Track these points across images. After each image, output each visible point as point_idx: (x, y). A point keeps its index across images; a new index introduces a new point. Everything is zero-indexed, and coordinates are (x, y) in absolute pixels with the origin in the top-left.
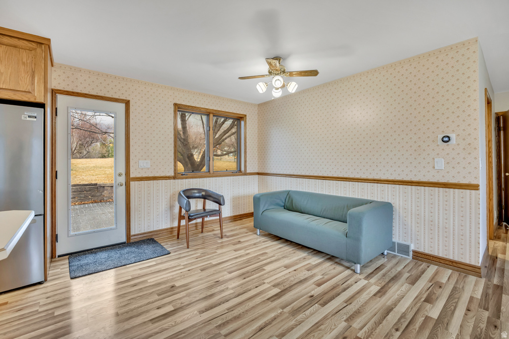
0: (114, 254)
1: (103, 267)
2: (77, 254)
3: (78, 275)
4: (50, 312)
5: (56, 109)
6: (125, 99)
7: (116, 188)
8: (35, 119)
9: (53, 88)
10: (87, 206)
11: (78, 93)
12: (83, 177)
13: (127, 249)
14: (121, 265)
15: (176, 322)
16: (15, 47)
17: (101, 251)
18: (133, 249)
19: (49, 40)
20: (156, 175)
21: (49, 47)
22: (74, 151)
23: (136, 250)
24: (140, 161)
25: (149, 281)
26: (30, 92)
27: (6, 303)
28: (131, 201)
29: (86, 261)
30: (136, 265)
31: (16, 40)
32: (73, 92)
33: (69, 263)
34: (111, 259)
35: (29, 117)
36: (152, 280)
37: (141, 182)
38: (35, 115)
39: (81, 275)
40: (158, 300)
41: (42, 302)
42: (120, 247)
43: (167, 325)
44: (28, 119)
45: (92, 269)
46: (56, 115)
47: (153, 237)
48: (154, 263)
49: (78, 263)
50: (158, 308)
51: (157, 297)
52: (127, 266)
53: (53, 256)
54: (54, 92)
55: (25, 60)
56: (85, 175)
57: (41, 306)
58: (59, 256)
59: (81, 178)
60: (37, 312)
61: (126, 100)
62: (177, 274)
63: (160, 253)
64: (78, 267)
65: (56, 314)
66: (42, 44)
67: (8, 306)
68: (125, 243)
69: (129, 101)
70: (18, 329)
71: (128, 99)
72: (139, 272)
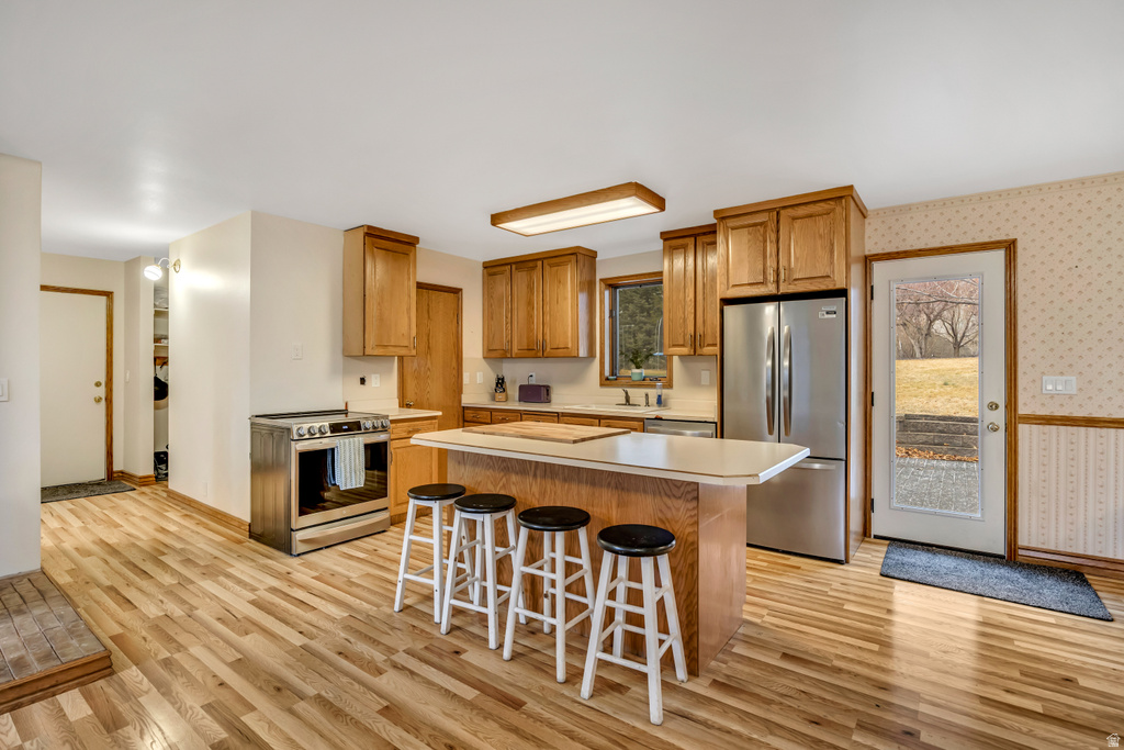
0: (970, 569)
1: (937, 581)
2: (903, 544)
3: (892, 574)
4: (840, 601)
5: (872, 287)
6: (1005, 238)
7: (983, 435)
8: (834, 316)
9: (867, 253)
10: (964, 465)
11: (905, 252)
12: (966, 401)
13: (1002, 571)
14: (973, 590)
15: (1031, 731)
16: (810, 216)
17: (947, 555)
18: (1015, 575)
19: (851, 187)
20: (1095, 415)
21: (853, 198)
22: (962, 339)
23: (1021, 580)
24: (1045, 378)
25: (1016, 643)
26: (828, 276)
27: (799, 568)
28: (1020, 468)
29: (913, 560)
30: (1004, 606)
31: (812, 206)
32: (897, 253)
33: (887, 552)
34: (959, 574)
35: (827, 313)
36: (1023, 644)
37: (1048, 427)
38: (834, 309)
39: (896, 575)
40: (1016, 681)
41: (836, 585)
42: (988, 562)
43: (1009, 722)
44: (827, 316)
45: (918, 575)
46: (872, 298)
47: (1084, 570)
48: (1052, 621)
49: (900, 558)
50: (1007, 691)
51: (1017, 675)
52: (986, 599)
53: (866, 531)
54: (868, 261)
55: (821, 231)
56: (970, 397)
57: (831, 589)
58: (876, 537)
59: (961, 402)
60: (825, 594)
61: (1006, 241)
62: (1098, 666)
63: (1082, 608)
64: (897, 564)
65: (845, 607)
66: (841, 198)
67: (800, 571)
68: (1002, 557)
69: (1014, 242)
70: (802, 600)
71: (1012, 237)
72: (1006, 620)
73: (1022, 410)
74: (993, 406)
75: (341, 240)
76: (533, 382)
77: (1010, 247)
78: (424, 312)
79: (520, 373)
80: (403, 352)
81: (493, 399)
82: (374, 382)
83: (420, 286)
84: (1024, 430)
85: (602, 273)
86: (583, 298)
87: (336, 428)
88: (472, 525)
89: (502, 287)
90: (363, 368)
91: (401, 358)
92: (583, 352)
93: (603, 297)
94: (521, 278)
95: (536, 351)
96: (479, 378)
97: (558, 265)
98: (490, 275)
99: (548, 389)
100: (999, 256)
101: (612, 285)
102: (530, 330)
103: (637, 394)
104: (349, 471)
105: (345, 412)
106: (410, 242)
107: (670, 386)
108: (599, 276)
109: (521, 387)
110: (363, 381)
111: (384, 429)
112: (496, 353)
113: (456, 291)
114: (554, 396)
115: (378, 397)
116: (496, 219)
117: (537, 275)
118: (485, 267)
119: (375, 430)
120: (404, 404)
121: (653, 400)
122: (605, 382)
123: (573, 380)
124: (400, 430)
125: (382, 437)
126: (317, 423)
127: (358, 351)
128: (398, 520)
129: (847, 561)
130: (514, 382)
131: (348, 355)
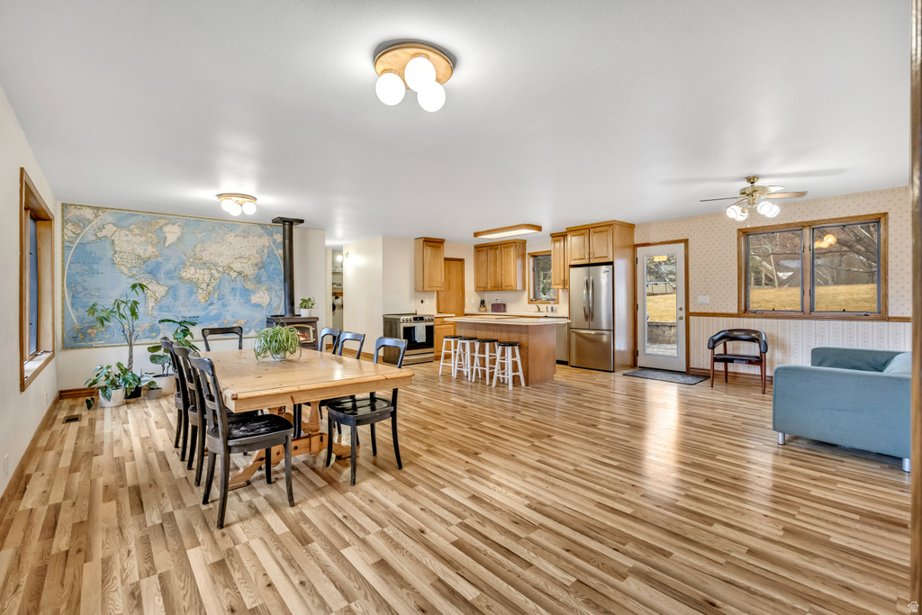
73: (691, 311)
74: (681, 309)
75: (413, 242)
76: (498, 302)
77: (686, 241)
78: (448, 271)
79: (491, 298)
80: (439, 289)
81: (480, 311)
82: (426, 301)
83: (445, 259)
84: (691, 318)
85: (528, 251)
86: (519, 262)
87: (415, 319)
88: (464, 345)
89: (483, 257)
90: (422, 296)
91: (438, 292)
92: (519, 287)
93: (530, 262)
94: (491, 253)
95: (498, 288)
96: (473, 300)
97: (508, 247)
98: (478, 251)
99: (504, 305)
100: (682, 245)
101: (534, 256)
102: (495, 277)
103: (543, 307)
104: (420, 336)
105: (416, 314)
106: (441, 242)
107: (558, 303)
108: (527, 252)
109: (492, 305)
110: (422, 302)
111: (432, 320)
112: (480, 289)
113: (462, 260)
114: (508, 309)
115: (429, 308)
116: (476, 235)
117: (498, 252)
118: (475, 248)
119: (429, 320)
120: (439, 312)
121: (550, 309)
122: (531, 301)
123: (516, 301)
124: (438, 321)
125: (431, 324)
126: (409, 317)
127: (420, 290)
128: (438, 358)
129: (614, 372)
130: (489, 302)
131: (416, 291)
